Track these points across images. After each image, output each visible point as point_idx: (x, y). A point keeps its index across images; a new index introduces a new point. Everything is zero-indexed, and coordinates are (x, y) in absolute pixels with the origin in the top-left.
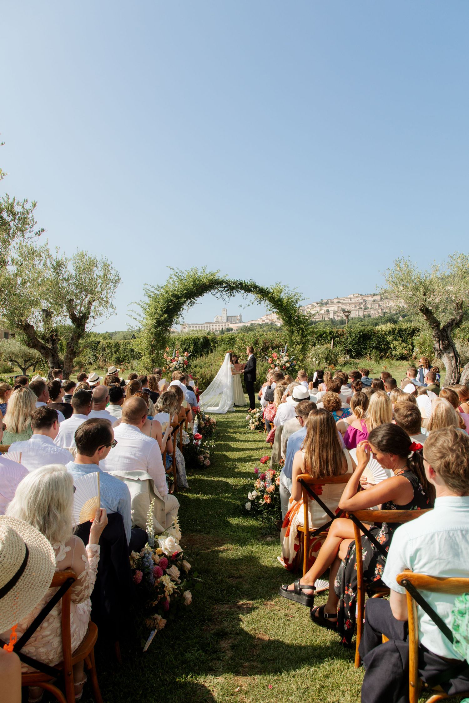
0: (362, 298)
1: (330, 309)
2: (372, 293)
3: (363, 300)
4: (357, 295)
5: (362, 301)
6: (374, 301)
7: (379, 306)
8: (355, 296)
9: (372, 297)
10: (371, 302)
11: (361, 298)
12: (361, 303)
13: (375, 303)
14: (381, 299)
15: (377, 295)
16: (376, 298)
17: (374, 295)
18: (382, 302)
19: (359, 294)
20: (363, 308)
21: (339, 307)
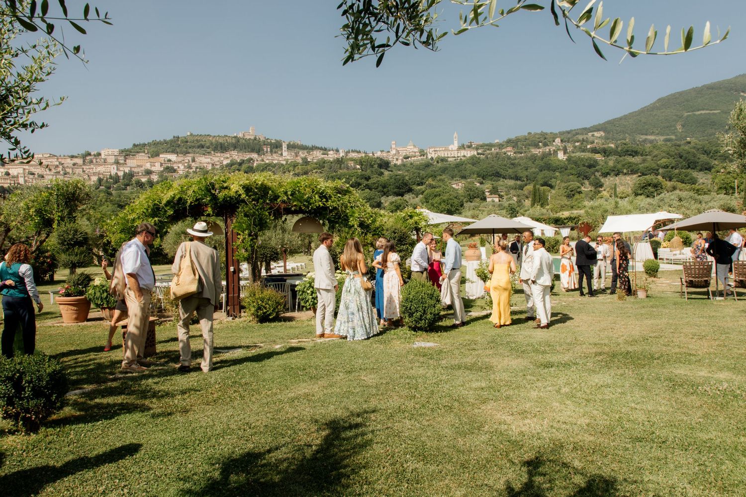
0: (58, 159)
1: (10, 172)
2: (70, 155)
3: (60, 163)
4: (49, 155)
5: (58, 163)
6: (74, 164)
7: (84, 171)
8: (45, 156)
9: (71, 160)
10: (71, 165)
11: (56, 160)
12: (57, 166)
13: (76, 166)
14: (84, 164)
15: (76, 157)
16: (76, 160)
17: (72, 157)
18: (87, 167)
19: (50, 154)
20: (62, 172)
21: (24, 169)
